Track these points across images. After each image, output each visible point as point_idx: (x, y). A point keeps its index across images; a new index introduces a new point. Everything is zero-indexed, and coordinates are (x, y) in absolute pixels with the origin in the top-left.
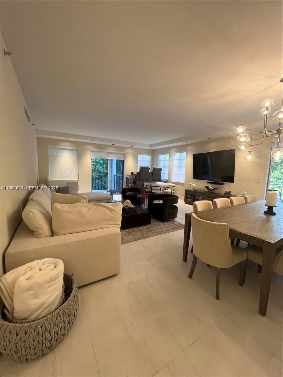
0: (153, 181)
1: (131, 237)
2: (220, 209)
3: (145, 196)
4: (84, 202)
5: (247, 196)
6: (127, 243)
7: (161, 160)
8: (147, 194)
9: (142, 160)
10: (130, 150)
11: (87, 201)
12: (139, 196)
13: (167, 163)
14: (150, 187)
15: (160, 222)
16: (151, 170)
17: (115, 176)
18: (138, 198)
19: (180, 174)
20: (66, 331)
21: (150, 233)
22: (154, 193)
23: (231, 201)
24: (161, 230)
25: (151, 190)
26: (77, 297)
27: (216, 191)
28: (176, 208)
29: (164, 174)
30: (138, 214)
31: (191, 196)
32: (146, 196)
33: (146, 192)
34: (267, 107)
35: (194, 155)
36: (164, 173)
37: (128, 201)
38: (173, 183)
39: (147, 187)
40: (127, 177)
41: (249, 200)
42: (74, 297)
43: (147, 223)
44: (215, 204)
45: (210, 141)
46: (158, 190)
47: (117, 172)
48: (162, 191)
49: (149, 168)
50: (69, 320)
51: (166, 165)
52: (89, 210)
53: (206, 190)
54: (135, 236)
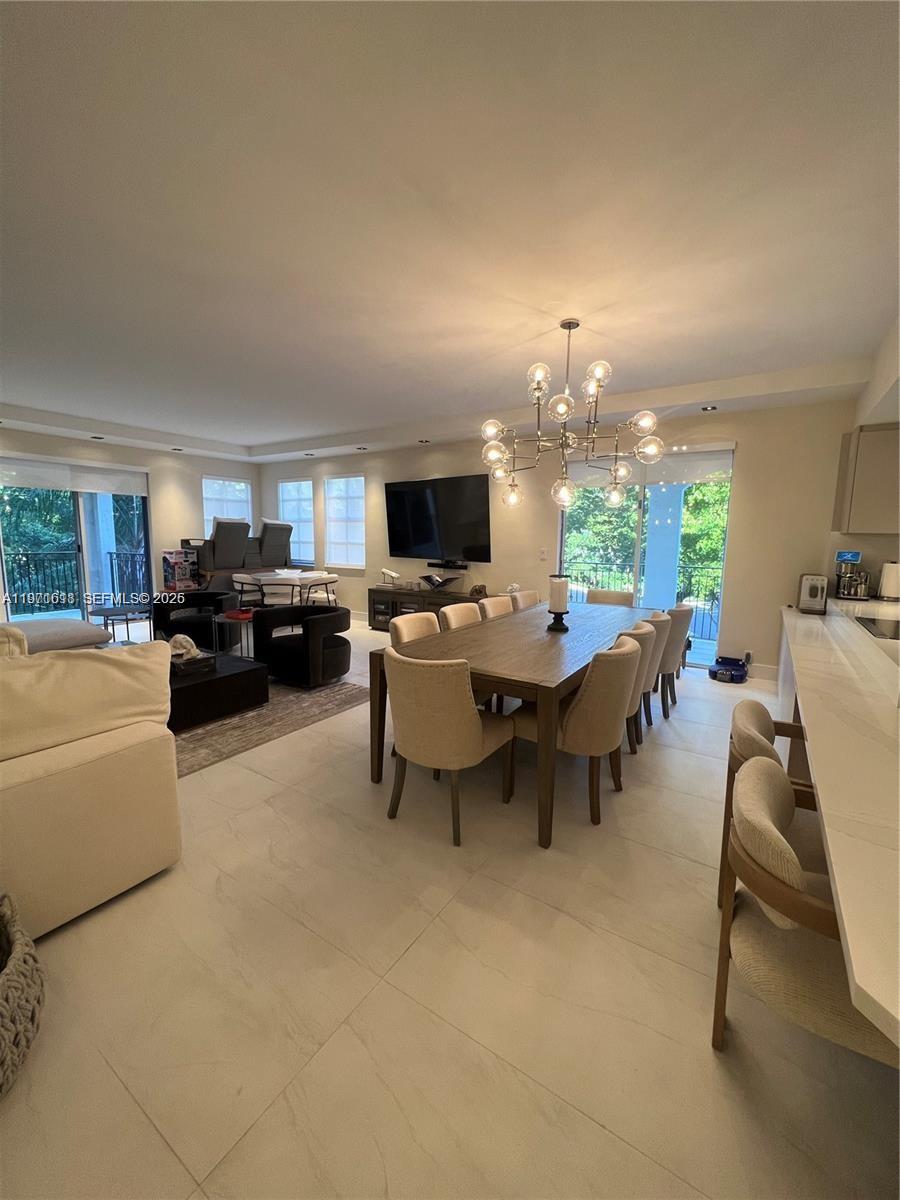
0: (264, 566)
1: (203, 752)
2: (459, 630)
3: (241, 616)
4: (11, 653)
5: (517, 594)
6: (191, 773)
7: (285, 497)
8: (247, 612)
9: (218, 497)
10: (168, 463)
11: (26, 647)
12: (219, 618)
13: (308, 507)
14: (257, 588)
15: (298, 692)
16: (254, 533)
17: (111, 554)
18: (215, 628)
19: (350, 543)
20: (8, 1072)
21: (269, 729)
22: (272, 606)
23: (483, 609)
24: (304, 715)
25: (260, 597)
26: (35, 960)
27: (450, 588)
28: (345, 643)
29: (299, 543)
30: (222, 675)
31: (387, 608)
32: (245, 616)
33: (243, 604)
34: (539, 383)
35: (387, 485)
36: (301, 539)
37: (180, 637)
38: (330, 571)
39: (246, 587)
40: (165, 559)
41: (521, 605)
42: (25, 962)
43: (258, 699)
44: (443, 620)
45: (426, 447)
46: (283, 595)
47: (118, 542)
48: (296, 600)
49: (247, 527)
50: (17, 1035)
51: (304, 516)
52: (41, 676)
53: (425, 586)
54: (219, 746)
